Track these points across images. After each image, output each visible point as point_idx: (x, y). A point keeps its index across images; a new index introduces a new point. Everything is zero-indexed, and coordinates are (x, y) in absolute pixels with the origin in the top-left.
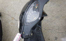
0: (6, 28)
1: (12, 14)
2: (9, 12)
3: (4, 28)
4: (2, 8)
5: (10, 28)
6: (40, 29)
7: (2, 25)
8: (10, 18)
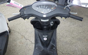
0: (12, 47)
1: (23, 32)
2: (19, 30)
3: (10, 47)
4: (14, 25)
5: (17, 47)
6: (54, 48)
7: (8, 43)
8: (19, 36)
